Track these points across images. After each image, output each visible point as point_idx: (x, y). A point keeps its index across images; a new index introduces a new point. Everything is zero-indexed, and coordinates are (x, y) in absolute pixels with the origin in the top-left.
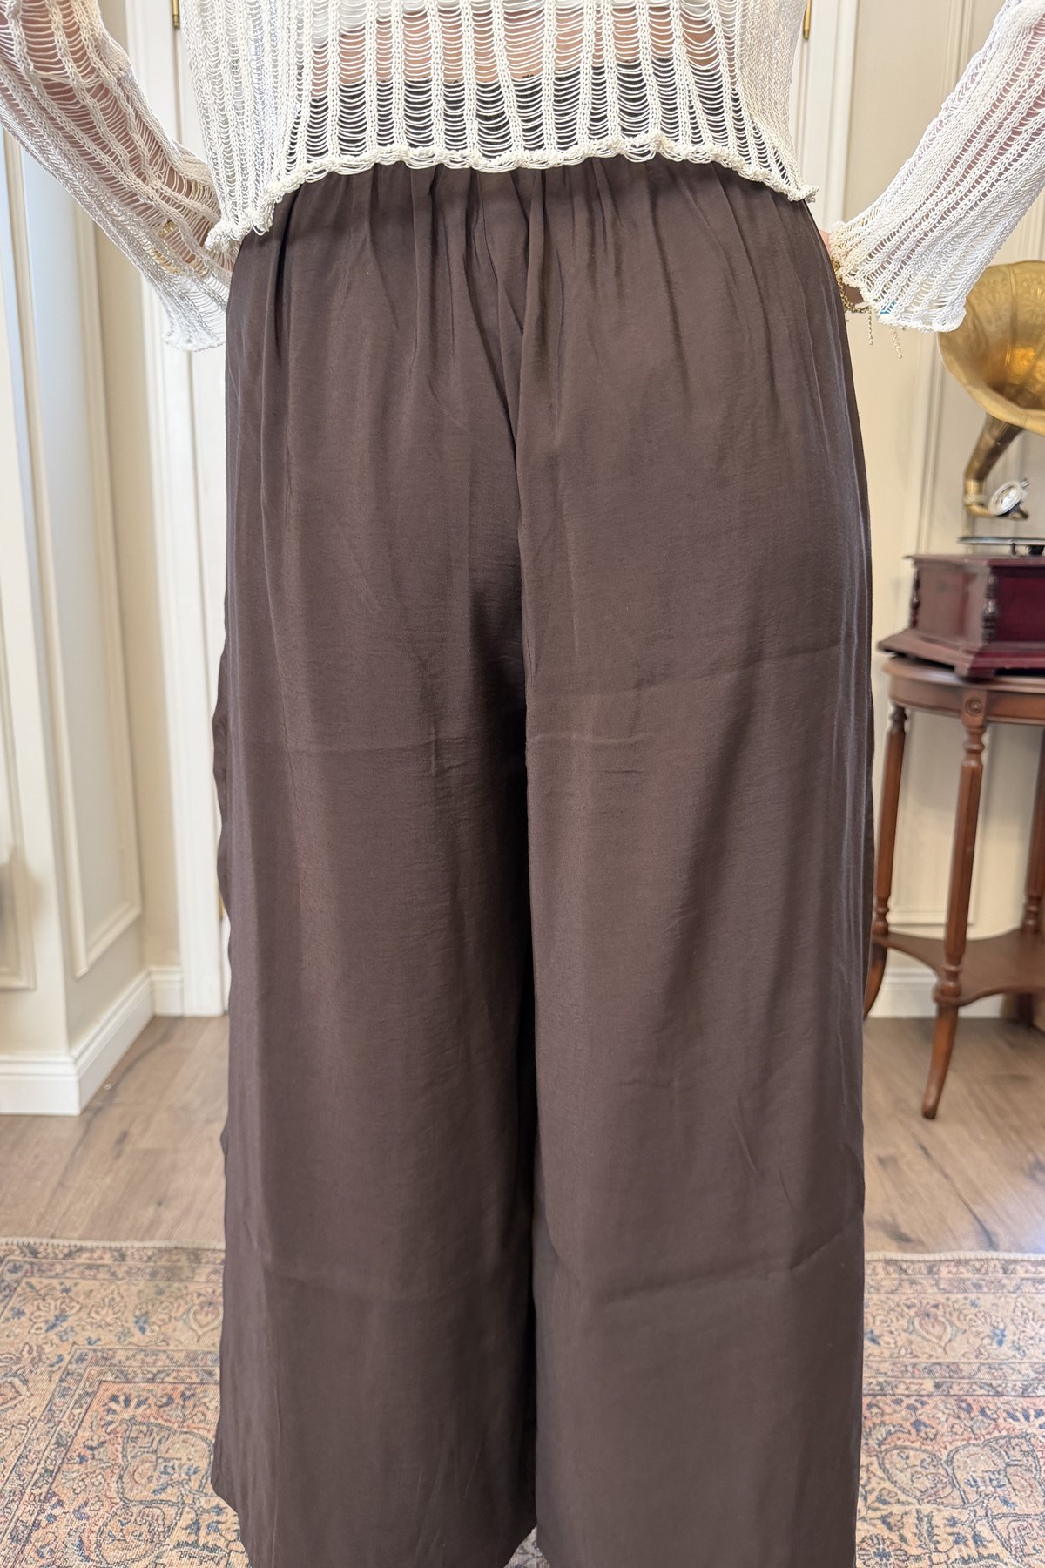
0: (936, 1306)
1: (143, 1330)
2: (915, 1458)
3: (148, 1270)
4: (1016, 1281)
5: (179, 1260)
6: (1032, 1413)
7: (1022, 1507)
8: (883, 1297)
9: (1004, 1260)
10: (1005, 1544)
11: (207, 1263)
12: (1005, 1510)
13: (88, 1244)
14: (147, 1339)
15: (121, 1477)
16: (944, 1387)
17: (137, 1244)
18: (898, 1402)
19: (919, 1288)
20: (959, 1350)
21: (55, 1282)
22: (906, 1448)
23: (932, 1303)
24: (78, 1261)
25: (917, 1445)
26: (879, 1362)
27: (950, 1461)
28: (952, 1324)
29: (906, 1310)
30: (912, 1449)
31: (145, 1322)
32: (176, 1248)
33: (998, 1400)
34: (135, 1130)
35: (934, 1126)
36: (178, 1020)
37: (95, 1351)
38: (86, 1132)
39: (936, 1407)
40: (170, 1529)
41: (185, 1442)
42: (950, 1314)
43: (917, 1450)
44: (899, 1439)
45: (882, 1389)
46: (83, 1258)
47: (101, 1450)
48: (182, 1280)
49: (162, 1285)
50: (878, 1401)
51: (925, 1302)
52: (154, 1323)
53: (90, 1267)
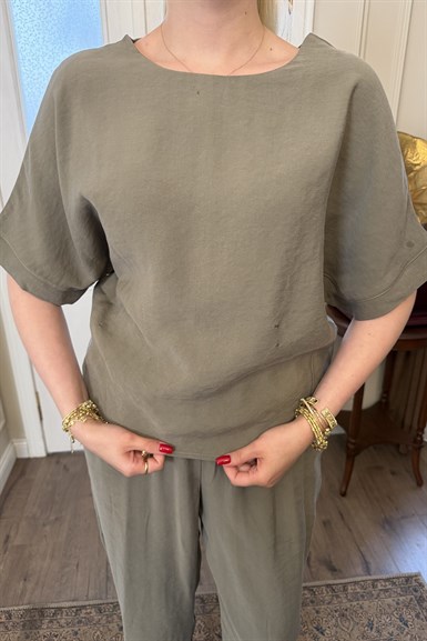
0: (346, 610)
3: (21, 624)
4: (377, 591)
5: (34, 616)
8: (325, 607)
9: (373, 580)
11: (46, 616)
17: (16, 608)
19: (340, 599)
23: (344, 608)
28: (352, 620)
29: (335, 614)
32: (33, 609)
34: (12, 534)
35: (345, 500)
36: (29, 459)
42: (352, 614)
48: (36, 628)
49: (28, 632)
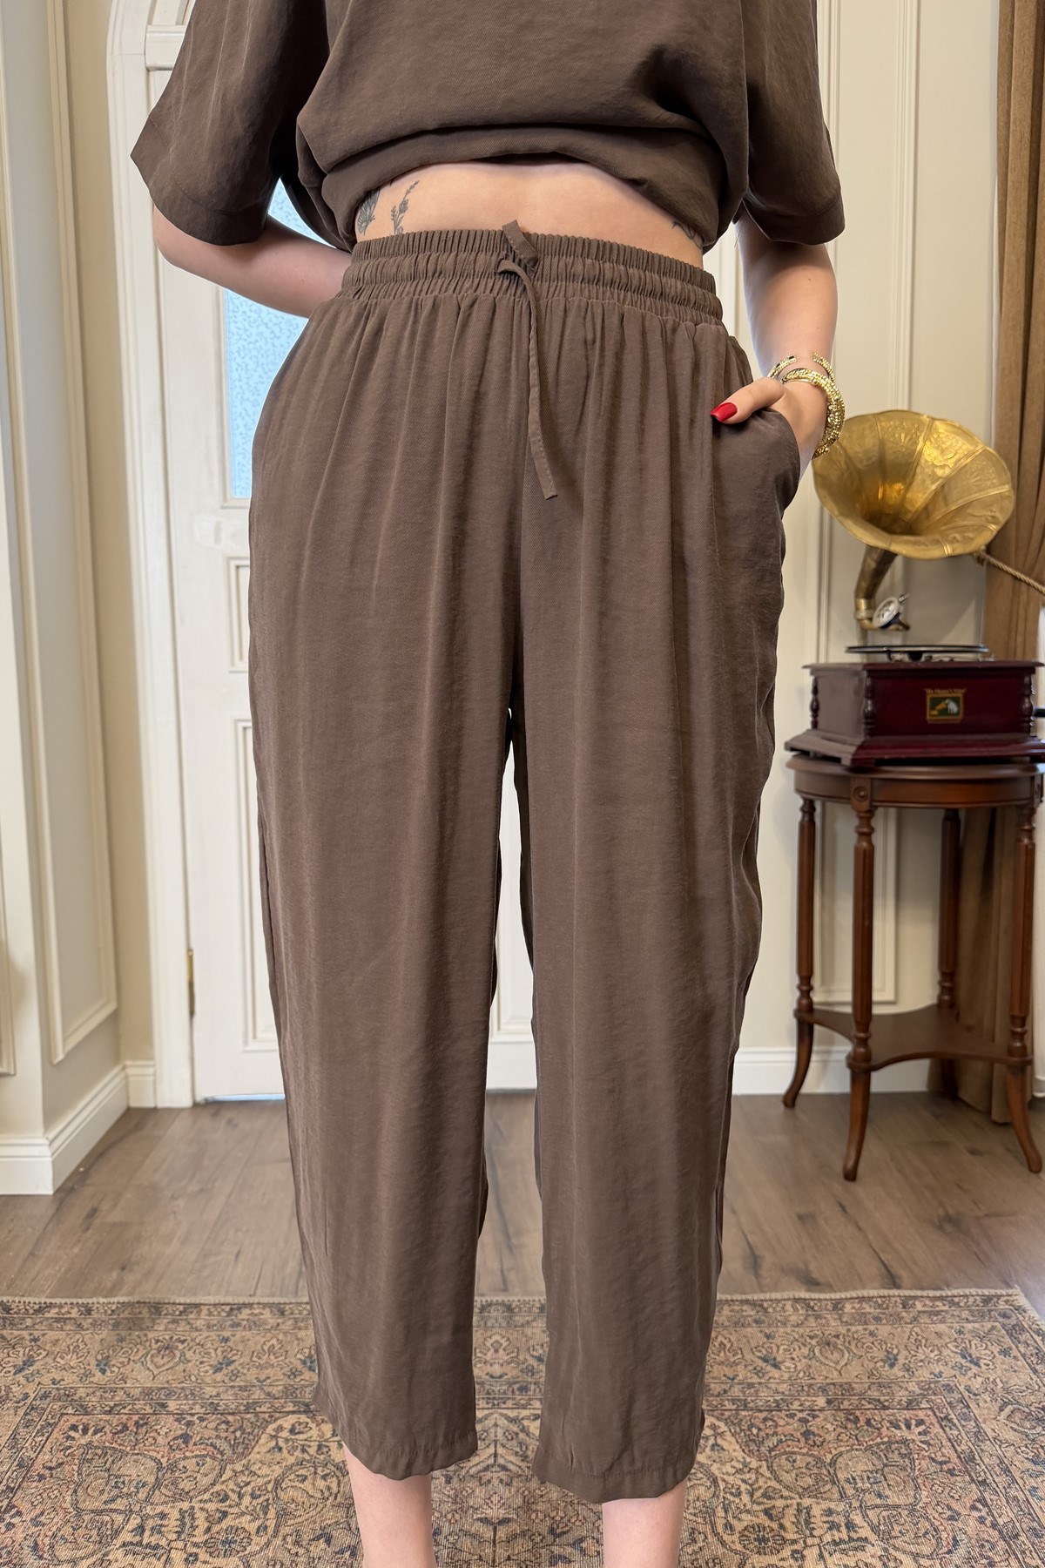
0: (837, 1336)
1: (103, 1372)
2: (801, 1461)
3: (111, 1322)
4: (913, 1313)
5: (140, 1313)
6: (913, 1422)
7: (894, 1499)
8: (789, 1330)
9: (905, 1296)
10: (875, 1529)
11: (166, 1314)
12: (878, 1501)
13: (58, 1301)
14: (108, 1379)
15: (75, 1491)
16: (836, 1403)
17: (102, 1300)
18: (792, 1416)
19: (824, 1321)
20: (854, 1372)
21: (25, 1333)
22: (794, 1453)
23: (833, 1333)
24: (47, 1315)
25: (805, 1450)
26: (778, 1383)
27: (833, 1463)
28: (849, 1350)
29: (808, 1340)
30: (800, 1454)
31: (105, 1365)
32: (138, 1302)
33: (885, 1413)
34: (105, 1207)
35: (850, 1185)
37: (58, 1389)
38: (58, 1210)
39: (825, 1419)
40: (117, 1533)
41: (136, 1461)
42: (849, 1343)
43: (804, 1454)
44: (789, 1446)
45: (778, 1406)
46: (53, 1313)
47: (59, 1470)
48: (141, 1329)
49: (123, 1333)
50: (773, 1416)
51: (827, 1333)
52: (114, 1365)
53: (57, 1320)
